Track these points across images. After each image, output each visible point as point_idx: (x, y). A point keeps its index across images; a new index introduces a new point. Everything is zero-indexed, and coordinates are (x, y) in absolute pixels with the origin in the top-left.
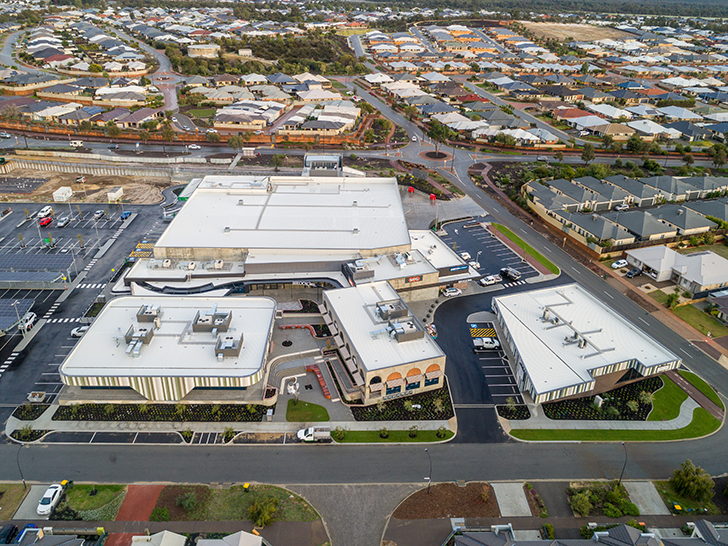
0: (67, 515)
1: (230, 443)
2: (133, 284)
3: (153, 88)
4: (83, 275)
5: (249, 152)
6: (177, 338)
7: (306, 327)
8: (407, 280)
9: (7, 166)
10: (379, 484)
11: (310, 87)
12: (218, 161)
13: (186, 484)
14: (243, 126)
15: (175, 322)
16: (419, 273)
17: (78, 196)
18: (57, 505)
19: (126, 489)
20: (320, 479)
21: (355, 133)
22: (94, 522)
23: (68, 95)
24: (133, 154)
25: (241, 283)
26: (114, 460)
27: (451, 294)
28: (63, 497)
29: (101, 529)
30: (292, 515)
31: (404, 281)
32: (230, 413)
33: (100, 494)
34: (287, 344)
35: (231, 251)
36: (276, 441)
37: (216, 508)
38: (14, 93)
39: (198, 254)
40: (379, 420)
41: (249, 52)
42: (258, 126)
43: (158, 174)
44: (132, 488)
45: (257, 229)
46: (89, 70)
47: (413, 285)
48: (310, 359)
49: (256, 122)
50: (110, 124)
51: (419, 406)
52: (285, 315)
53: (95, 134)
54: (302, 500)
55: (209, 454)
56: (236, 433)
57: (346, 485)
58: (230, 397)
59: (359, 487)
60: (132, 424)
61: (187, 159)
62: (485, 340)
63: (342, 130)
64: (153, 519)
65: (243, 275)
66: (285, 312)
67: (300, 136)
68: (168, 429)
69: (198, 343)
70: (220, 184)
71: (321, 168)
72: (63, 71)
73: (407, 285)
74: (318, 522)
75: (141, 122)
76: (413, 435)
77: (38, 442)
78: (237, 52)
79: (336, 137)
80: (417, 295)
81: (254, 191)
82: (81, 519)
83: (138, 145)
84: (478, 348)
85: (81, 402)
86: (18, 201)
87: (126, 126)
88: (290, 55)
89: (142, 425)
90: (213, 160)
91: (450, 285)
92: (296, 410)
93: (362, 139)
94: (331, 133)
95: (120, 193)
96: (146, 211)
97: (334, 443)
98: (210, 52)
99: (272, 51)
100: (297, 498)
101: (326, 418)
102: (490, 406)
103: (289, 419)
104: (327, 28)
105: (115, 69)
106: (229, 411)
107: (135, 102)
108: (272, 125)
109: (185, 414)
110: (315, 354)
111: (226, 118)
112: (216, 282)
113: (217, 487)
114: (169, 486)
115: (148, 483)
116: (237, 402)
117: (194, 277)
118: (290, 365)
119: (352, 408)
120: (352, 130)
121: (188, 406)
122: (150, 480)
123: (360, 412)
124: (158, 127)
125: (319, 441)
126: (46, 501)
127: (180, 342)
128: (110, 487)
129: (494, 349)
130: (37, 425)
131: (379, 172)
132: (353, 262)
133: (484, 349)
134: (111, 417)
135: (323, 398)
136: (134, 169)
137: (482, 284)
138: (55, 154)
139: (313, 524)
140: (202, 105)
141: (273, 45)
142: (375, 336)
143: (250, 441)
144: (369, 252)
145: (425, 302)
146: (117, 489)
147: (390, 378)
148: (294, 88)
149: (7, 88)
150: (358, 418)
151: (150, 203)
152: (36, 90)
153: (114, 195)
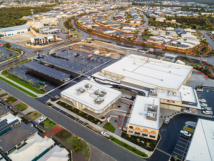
0: (42, 125)
1: (85, 126)
2: (92, 78)
3: (138, 29)
4: (87, 73)
5: (152, 50)
6: (90, 94)
7: (128, 104)
8: (168, 101)
9: (91, 43)
10: (112, 158)
11: (187, 33)
12: (141, 51)
13: (68, 131)
14: (156, 42)
15: (93, 90)
16: (174, 100)
17: (100, 53)
18: (43, 122)
19: (56, 125)
20: (98, 147)
21: (192, 50)
22: (45, 129)
23: (116, 28)
24: (121, 45)
25: (117, 85)
26: (59, 117)
27: (186, 111)
28: (45, 120)
29: (44, 131)
30: (83, 153)
31: (167, 101)
32: (91, 119)
33: (51, 124)
34: (119, 107)
35: (120, 76)
36: (96, 131)
37: (69, 140)
38: (104, 26)
39: (112, 75)
40: (128, 140)
41: (175, 21)
42: (160, 43)
43: (123, 52)
44: (58, 126)
45: (132, 72)
46: (125, 22)
47: (170, 103)
48: (122, 113)
49: (160, 41)
50: (120, 37)
51: (143, 142)
52: (125, 99)
53: (115, 39)
54: (89, 150)
55: (78, 126)
56: (88, 124)
57: (103, 153)
58: (93, 114)
59: (106, 156)
60: (69, 111)
61: (133, 49)
62: (185, 132)
63: (188, 48)
64: (55, 135)
65: (119, 84)
66: (125, 98)
67: (171, 48)
68: (75, 116)
69: (93, 97)
70: (133, 57)
71: (168, 59)
72: (119, 22)
73: (168, 103)
74: (88, 158)
75: (128, 37)
76: (134, 150)
77: (50, 107)
78: (171, 21)
79: (184, 50)
80: (171, 107)
81: (142, 61)
82: (43, 127)
83: (122, 43)
84: (182, 134)
85: (63, 101)
86: (87, 52)
87: (124, 38)
88: (188, 22)
89: (71, 112)
90: (139, 51)
91: (188, 109)
92: (107, 125)
93: (194, 52)
94: (183, 48)
95: (110, 54)
96: (113, 60)
97: (110, 140)
98: (162, 20)
99: (183, 21)
100: (88, 149)
101: (113, 132)
102: (169, 155)
103: (103, 127)
104: (209, 14)
105: (132, 23)
106: (91, 118)
107: (130, 32)
108: (166, 43)
109: (81, 114)
110: (125, 113)
111: (152, 39)
112: (111, 83)
113: (74, 135)
114: (65, 129)
115: (61, 126)
116: (94, 117)
117: (107, 80)
118: (116, 113)
119: (123, 132)
120: (192, 49)
121: (83, 112)
122: (62, 126)
123: (124, 135)
124: (131, 39)
125: (106, 137)
126: (41, 120)
127: (90, 96)
128: (54, 123)
129: (188, 137)
130: (53, 103)
131: (192, 64)
132: (153, 89)
133: (184, 135)
134: (66, 108)
135: (117, 126)
136: (118, 49)
137: (202, 113)
138: (102, 42)
139: (86, 158)
140: (149, 35)
141: (184, 19)
142: (140, 114)
143: (90, 128)
144: (161, 88)
145: (174, 111)
146: (55, 124)
147: (136, 129)
148: (181, 33)
149: (104, 25)
150: (122, 136)
151: (115, 59)
152: (109, 26)
153: (108, 55)
